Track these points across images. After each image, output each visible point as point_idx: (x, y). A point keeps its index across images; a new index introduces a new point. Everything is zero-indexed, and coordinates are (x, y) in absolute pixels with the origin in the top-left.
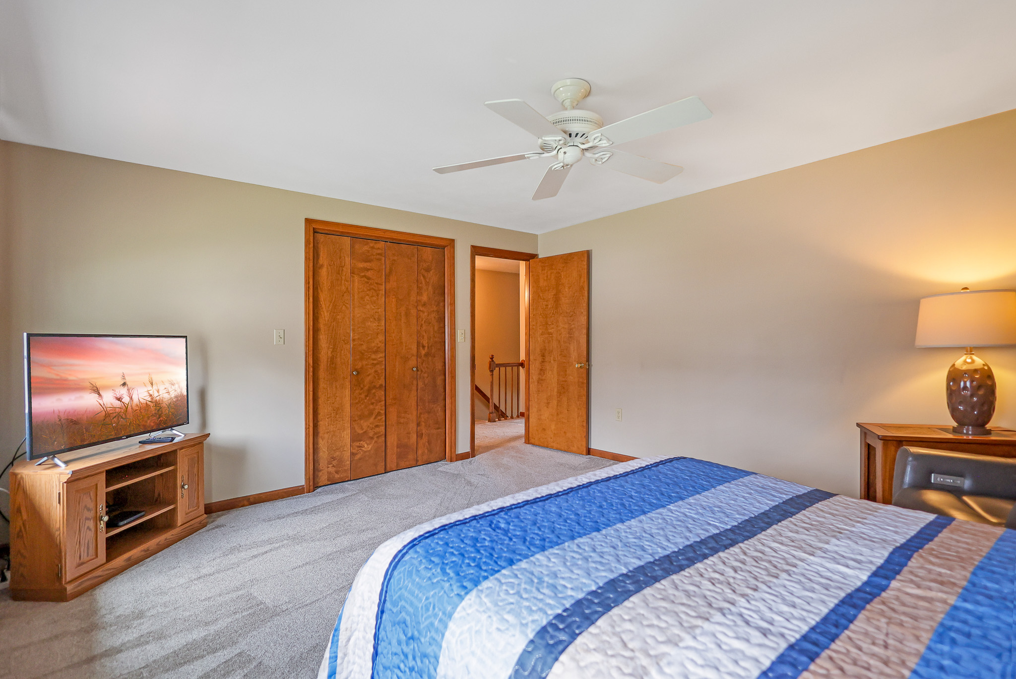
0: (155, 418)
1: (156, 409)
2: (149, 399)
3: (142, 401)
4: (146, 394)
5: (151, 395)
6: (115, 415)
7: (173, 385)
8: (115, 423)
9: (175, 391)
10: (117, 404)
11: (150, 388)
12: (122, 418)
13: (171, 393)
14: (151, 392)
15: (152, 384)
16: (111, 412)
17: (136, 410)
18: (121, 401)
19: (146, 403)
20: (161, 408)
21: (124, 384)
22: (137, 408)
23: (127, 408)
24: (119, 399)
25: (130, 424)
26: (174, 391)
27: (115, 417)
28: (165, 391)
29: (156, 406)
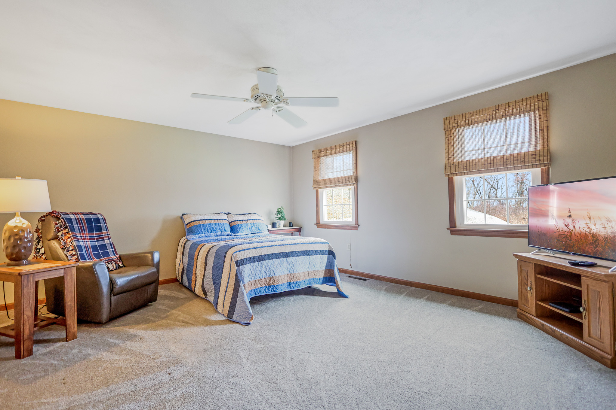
0: (592, 247)
1: (593, 240)
2: (588, 230)
3: (581, 230)
4: (585, 226)
5: (589, 227)
6: (564, 236)
7: (610, 222)
8: (564, 241)
9: (612, 227)
10: (565, 229)
11: (588, 221)
12: (568, 239)
13: (608, 229)
14: (589, 225)
15: (590, 219)
16: (562, 233)
17: (578, 236)
18: (568, 228)
19: (585, 233)
20: (597, 240)
21: (570, 216)
22: (578, 235)
23: (571, 233)
24: (567, 226)
25: (573, 245)
26: (610, 227)
27: (564, 237)
28: (601, 226)
29: (593, 237)
